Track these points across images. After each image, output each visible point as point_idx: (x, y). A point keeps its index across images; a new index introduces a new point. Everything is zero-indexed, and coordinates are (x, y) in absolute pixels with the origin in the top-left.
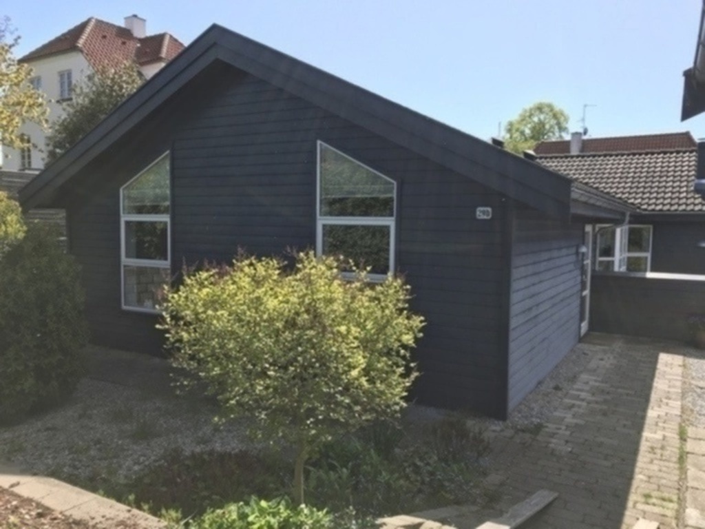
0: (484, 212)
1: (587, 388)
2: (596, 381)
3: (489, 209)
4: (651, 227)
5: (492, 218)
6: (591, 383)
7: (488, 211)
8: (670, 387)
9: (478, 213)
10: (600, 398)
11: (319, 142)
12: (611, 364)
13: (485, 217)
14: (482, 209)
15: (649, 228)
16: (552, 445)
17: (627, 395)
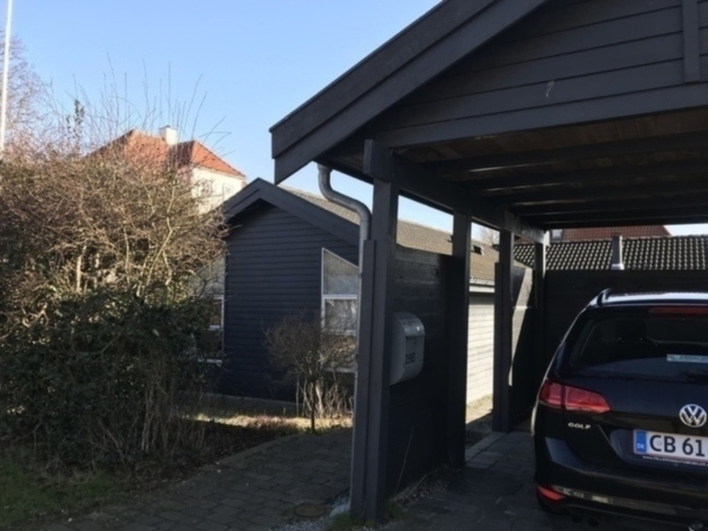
11: (323, 249)
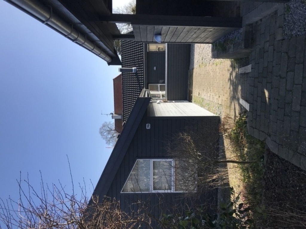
0: (148, 126)
1: (206, 95)
2: (204, 93)
3: (147, 124)
4: (149, 84)
5: (150, 124)
6: (205, 94)
7: (148, 125)
8: (203, 71)
9: (148, 128)
10: (209, 90)
12: (198, 90)
13: (150, 126)
14: (147, 127)
15: (150, 85)
16: (225, 100)
17: (207, 82)
